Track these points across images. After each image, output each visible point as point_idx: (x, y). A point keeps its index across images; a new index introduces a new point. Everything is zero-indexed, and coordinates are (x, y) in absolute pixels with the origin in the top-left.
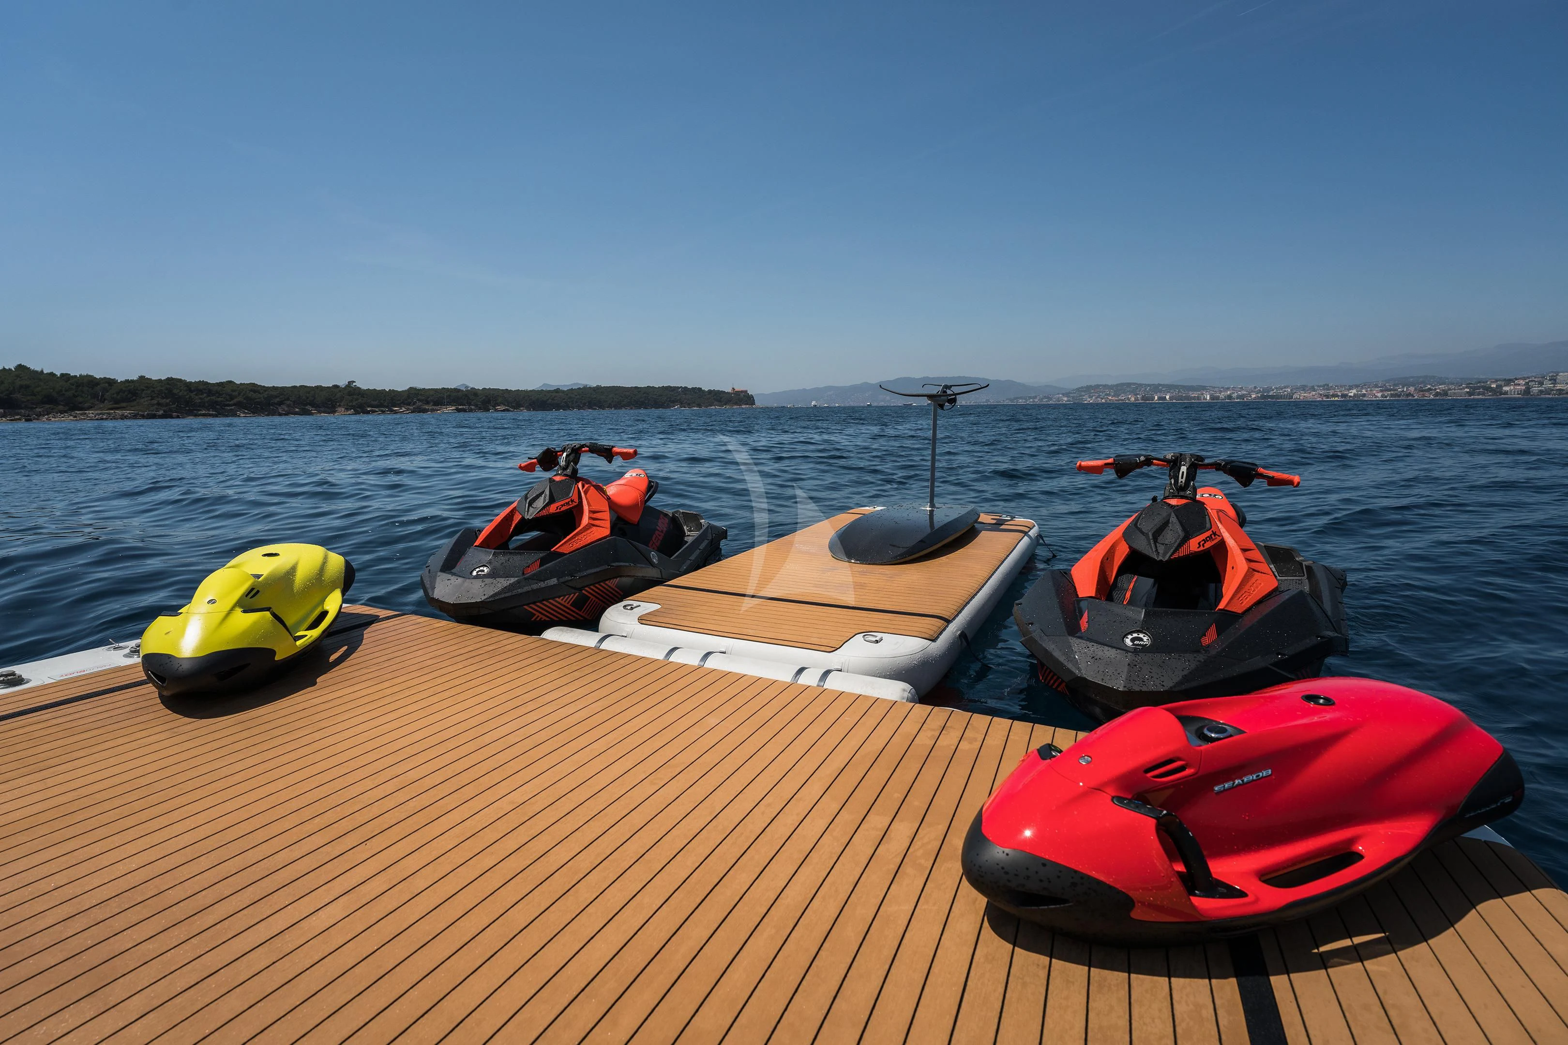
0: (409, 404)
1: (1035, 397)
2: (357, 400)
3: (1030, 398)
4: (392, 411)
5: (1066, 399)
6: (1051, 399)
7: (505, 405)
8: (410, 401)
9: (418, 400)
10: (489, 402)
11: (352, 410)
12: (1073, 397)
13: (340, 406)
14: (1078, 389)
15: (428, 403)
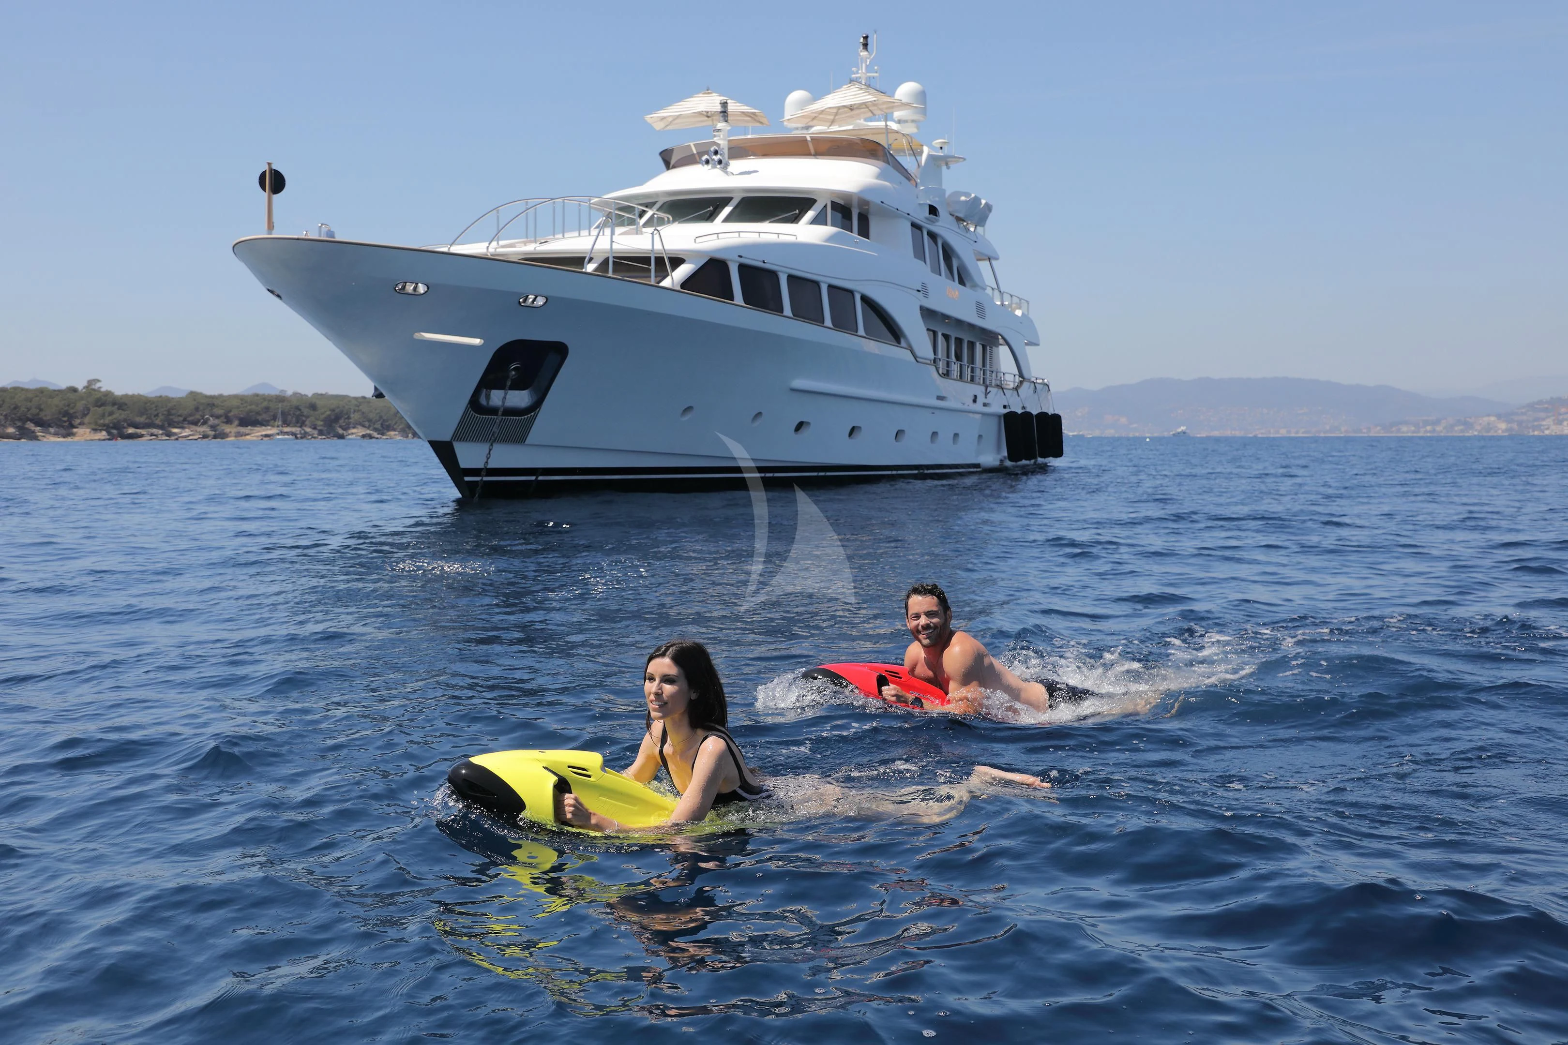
0: (195, 423)
1: (1437, 422)
2: (111, 414)
3: (1426, 423)
4: (169, 435)
5: (1503, 426)
6: (1468, 425)
7: (364, 426)
8: (198, 416)
9: (212, 416)
10: (337, 418)
11: (104, 433)
12: (1520, 423)
13: (81, 424)
14: (1531, 406)
15: (229, 421)
